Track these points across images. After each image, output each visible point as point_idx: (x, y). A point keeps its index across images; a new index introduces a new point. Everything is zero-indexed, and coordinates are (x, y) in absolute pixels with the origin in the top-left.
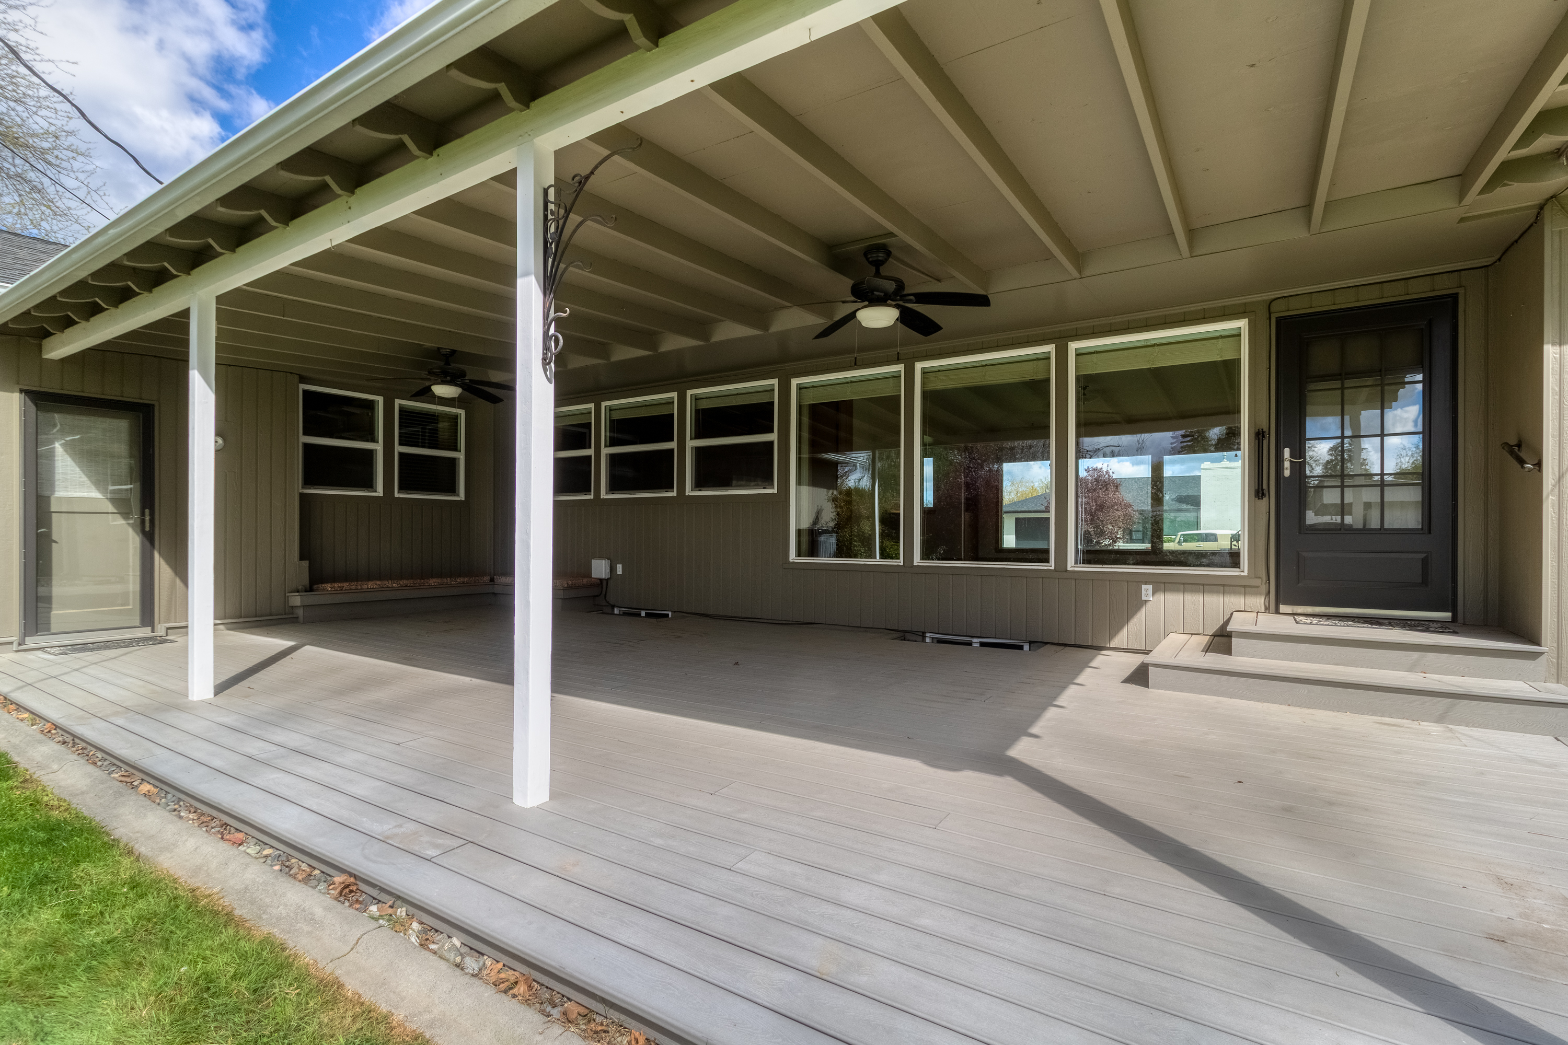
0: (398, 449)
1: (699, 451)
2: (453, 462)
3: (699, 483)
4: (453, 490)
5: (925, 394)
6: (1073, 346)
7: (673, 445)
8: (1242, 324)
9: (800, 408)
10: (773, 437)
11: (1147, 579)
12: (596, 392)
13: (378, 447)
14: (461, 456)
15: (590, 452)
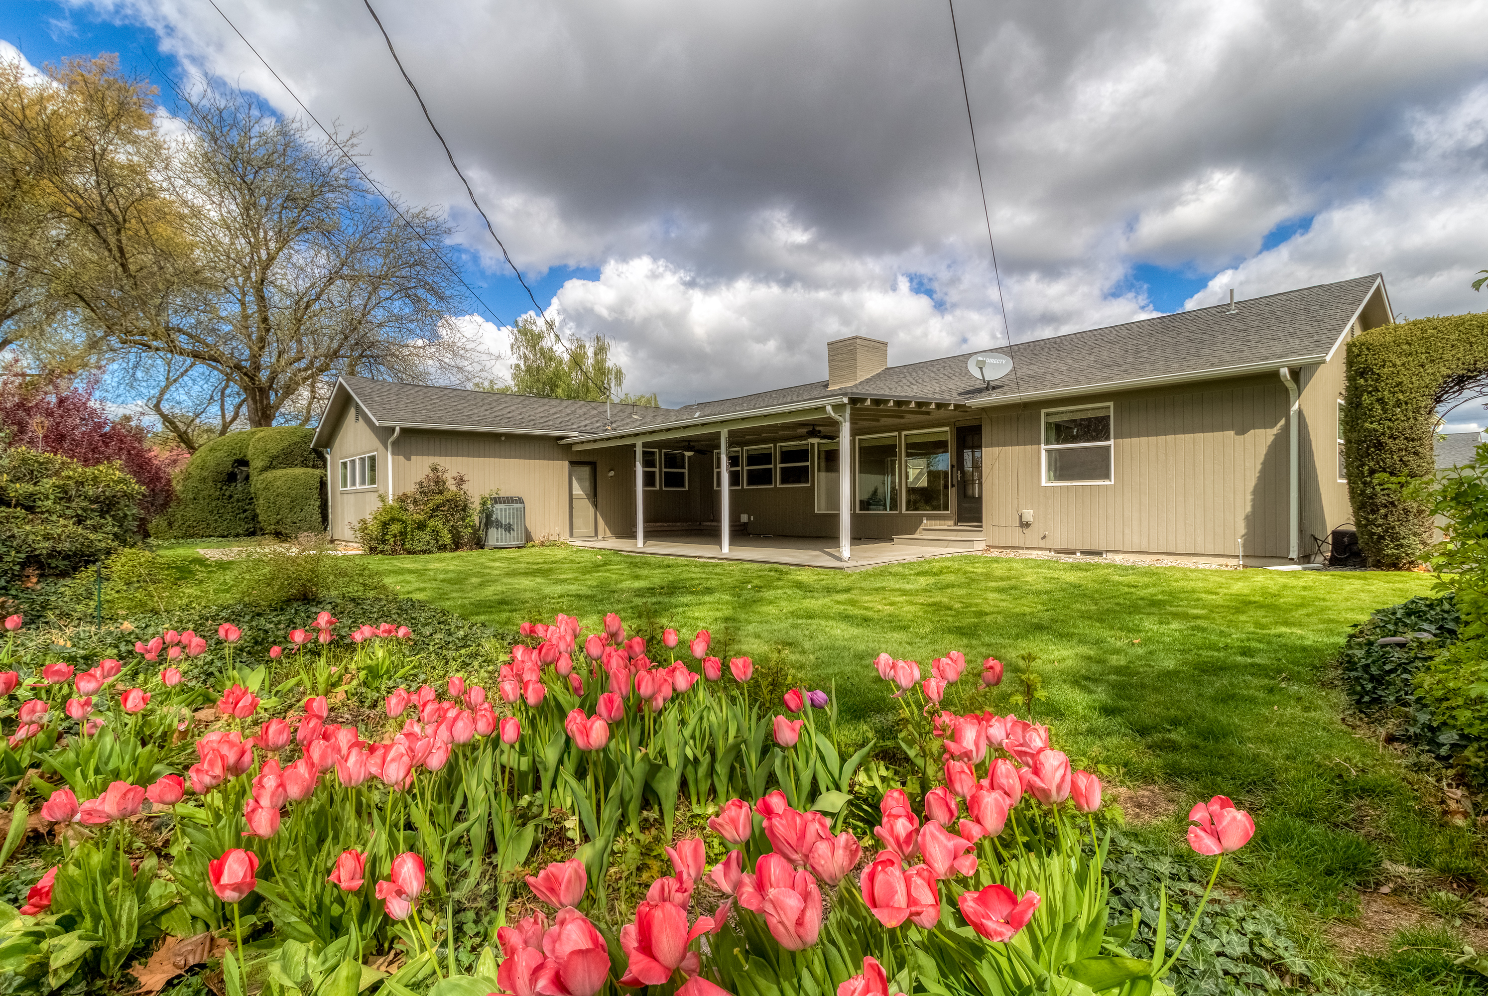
0: (664, 470)
1: (782, 469)
2: (683, 473)
3: (783, 482)
4: (683, 486)
5: (860, 448)
6: (904, 433)
7: (772, 466)
8: (947, 428)
9: (819, 452)
10: (808, 464)
11: (924, 515)
12: (742, 444)
13: (657, 470)
14: (686, 471)
15: (739, 468)
